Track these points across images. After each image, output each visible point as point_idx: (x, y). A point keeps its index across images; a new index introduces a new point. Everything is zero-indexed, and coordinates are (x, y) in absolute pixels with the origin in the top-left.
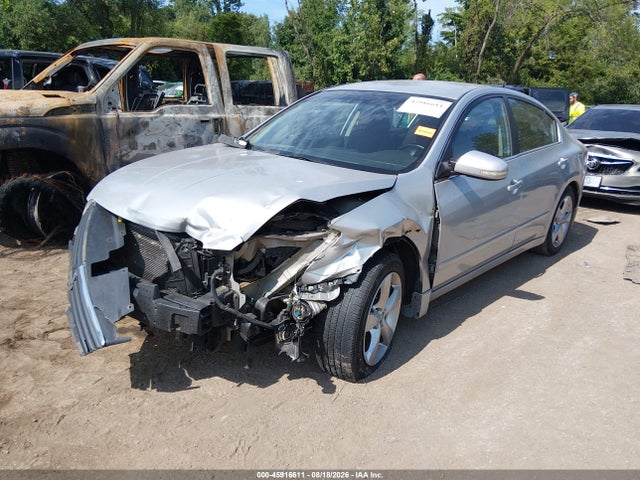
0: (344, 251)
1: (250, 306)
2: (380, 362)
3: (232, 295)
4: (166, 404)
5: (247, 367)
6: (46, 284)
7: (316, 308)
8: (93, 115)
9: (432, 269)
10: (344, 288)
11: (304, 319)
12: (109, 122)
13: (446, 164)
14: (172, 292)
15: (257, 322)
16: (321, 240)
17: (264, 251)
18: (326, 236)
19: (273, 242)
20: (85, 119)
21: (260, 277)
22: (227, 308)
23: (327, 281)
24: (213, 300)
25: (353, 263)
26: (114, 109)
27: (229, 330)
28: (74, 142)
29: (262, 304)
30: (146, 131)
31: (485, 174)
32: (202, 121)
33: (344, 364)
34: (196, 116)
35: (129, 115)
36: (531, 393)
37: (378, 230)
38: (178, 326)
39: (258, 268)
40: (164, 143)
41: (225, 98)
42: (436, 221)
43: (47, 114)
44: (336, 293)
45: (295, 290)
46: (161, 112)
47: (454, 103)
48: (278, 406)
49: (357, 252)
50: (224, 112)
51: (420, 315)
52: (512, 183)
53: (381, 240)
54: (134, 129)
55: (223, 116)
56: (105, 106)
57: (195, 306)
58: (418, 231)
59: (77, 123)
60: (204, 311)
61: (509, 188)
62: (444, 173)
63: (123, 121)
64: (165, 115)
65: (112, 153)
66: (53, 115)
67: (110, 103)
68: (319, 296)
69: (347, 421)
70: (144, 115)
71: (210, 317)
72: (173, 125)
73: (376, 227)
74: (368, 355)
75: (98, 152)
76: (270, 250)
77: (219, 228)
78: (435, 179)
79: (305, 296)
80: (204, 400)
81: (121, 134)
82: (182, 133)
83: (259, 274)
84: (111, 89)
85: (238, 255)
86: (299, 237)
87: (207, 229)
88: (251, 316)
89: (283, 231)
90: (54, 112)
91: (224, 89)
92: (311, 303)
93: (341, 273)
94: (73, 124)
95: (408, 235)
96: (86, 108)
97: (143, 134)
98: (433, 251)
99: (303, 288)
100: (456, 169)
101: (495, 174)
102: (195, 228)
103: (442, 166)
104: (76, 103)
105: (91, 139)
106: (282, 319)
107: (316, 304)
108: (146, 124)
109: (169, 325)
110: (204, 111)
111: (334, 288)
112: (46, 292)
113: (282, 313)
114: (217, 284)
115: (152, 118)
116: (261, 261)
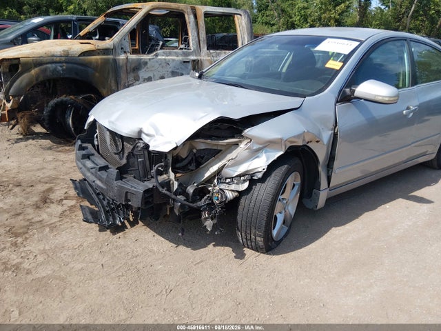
0: (254, 153)
1: (182, 190)
2: (282, 239)
3: (170, 181)
4: (123, 254)
5: (180, 234)
6: (71, 168)
7: (230, 195)
8: (111, 57)
9: (330, 174)
10: (253, 182)
11: (221, 203)
12: (121, 61)
13: (348, 90)
14: (130, 177)
15: (185, 202)
16: (237, 145)
17: (195, 151)
18: (241, 142)
19: (201, 144)
20: (104, 59)
21: (192, 170)
22: (164, 191)
23: (240, 176)
24: (155, 184)
25: (260, 164)
26: (125, 52)
27: (168, 207)
28: (97, 74)
29: (190, 190)
30: (145, 68)
31: (379, 99)
32: (184, 62)
33: (258, 239)
34: (180, 58)
35: (134, 57)
36: (397, 274)
37: (281, 139)
38: (130, 201)
39: (190, 163)
40: (157, 77)
41: (201, 45)
42: (335, 136)
43: (80, 55)
44: (246, 185)
45: (216, 181)
46: (157, 55)
47: (361, 42)
48: (199, 263)
49: (264, 155)
50: (200, 55)
51: (318, 208)
52: (408, 108)
53: (283, 147)
54: (137, 67)
55: (199, 58)
56: (119, 50)
57: (141, 188)
58: (318, 142)
59: (99, 61)
60: (147, 191)
61: (404, 112)
62: (345, 97)
63: (130, 60)
64: (159, 57)
65: (122, 83)
66: (84, 55)
67: (122, 48)
68: (233, 187)
69: (246, 279)
70: (145, 57)
71: (152, 196)
72: (164, 65)
73: (279, 137)
74: (275, 232)
75: (113, 81)
76: (199, 151)
77: (162, 135)
78: (337, 102)
79: (222, 186)
80: (149, 253)
81: (129, 70)
82: (170, 70)
83: (190, 168)
84: (123, 38)
85: (175, 153)
86: (221, 142)
87: (154, 136)
88: (181, 198)
89: (210, 137)
90: (85, 54)
91: (201, 39)
92: (226, 191)
93: (251, 170)
94: (97, 63)
95: (309, 145)
96: (106, 51)
97: (143, 70)
98: (331, 159)
99: (222, 180)
100: (356, 94)
101: (387, 99)
102: (147, 135)
103: (344, 92)
104: (99, 48)
105: (109, 73)
106: (205, 201)
107: (230, 193)
108: (146, 63)
109: (123, 199)
110: (186, 55)
111: (244, 181)
112: (69, 173)
113: (205, 197)
114: (159, 173)
115: (150, 59)
116: (192, 159)
